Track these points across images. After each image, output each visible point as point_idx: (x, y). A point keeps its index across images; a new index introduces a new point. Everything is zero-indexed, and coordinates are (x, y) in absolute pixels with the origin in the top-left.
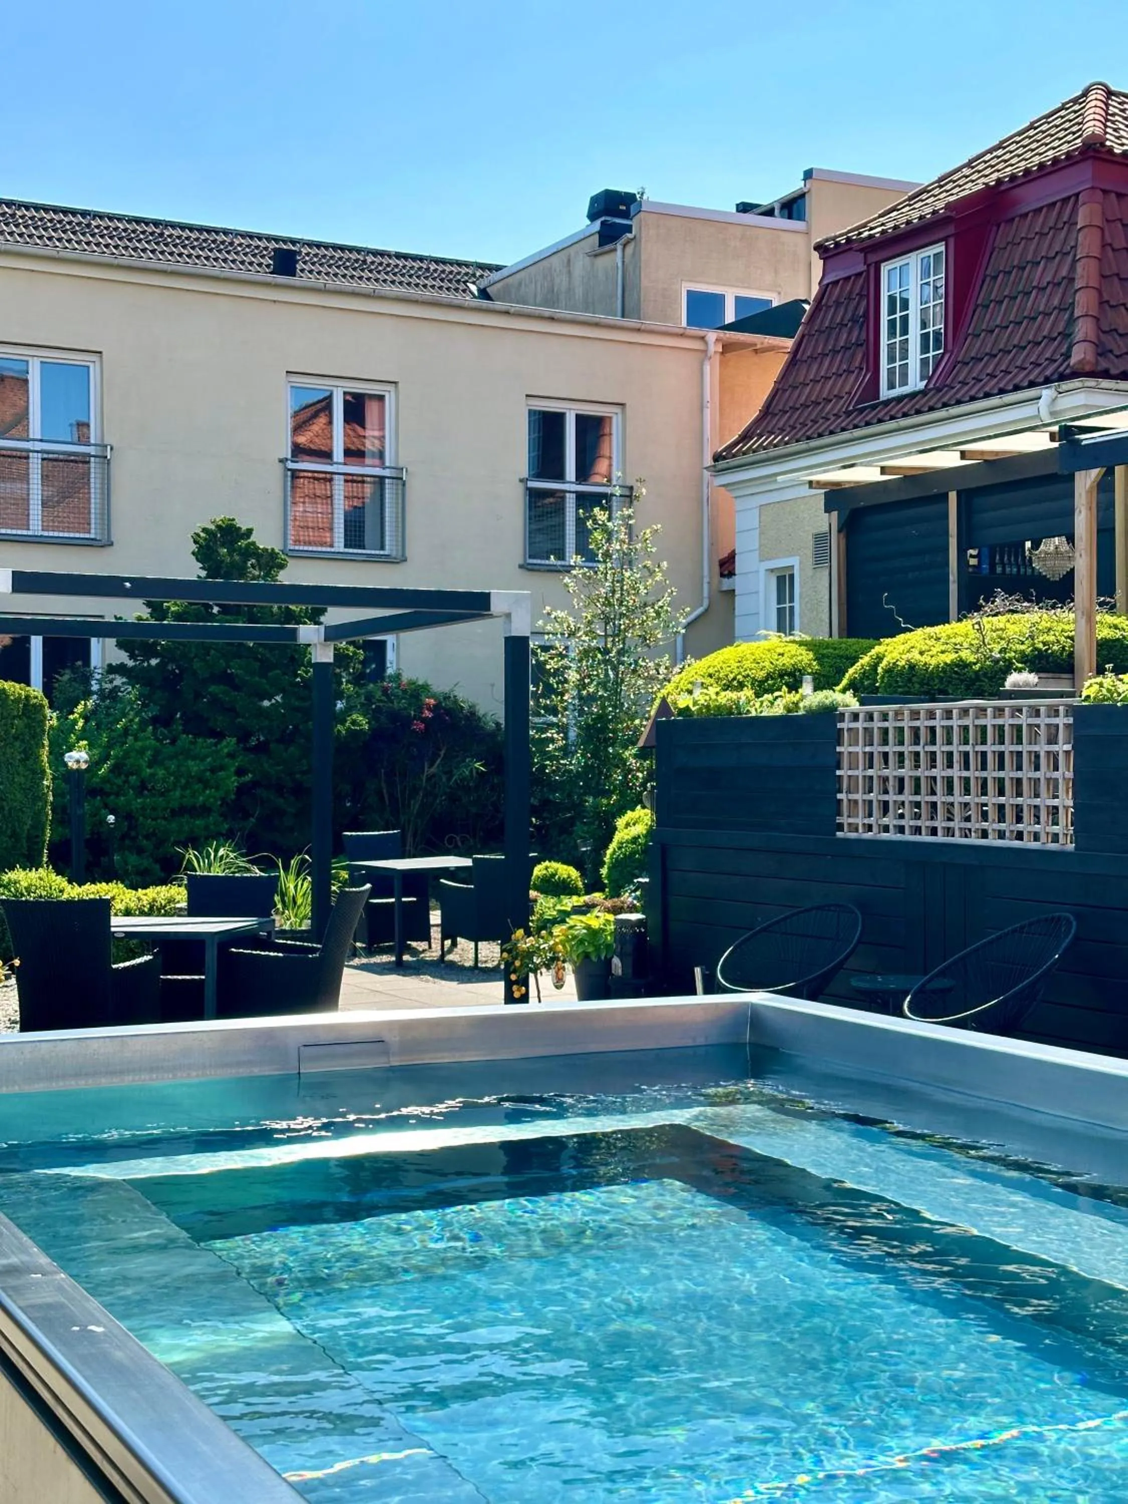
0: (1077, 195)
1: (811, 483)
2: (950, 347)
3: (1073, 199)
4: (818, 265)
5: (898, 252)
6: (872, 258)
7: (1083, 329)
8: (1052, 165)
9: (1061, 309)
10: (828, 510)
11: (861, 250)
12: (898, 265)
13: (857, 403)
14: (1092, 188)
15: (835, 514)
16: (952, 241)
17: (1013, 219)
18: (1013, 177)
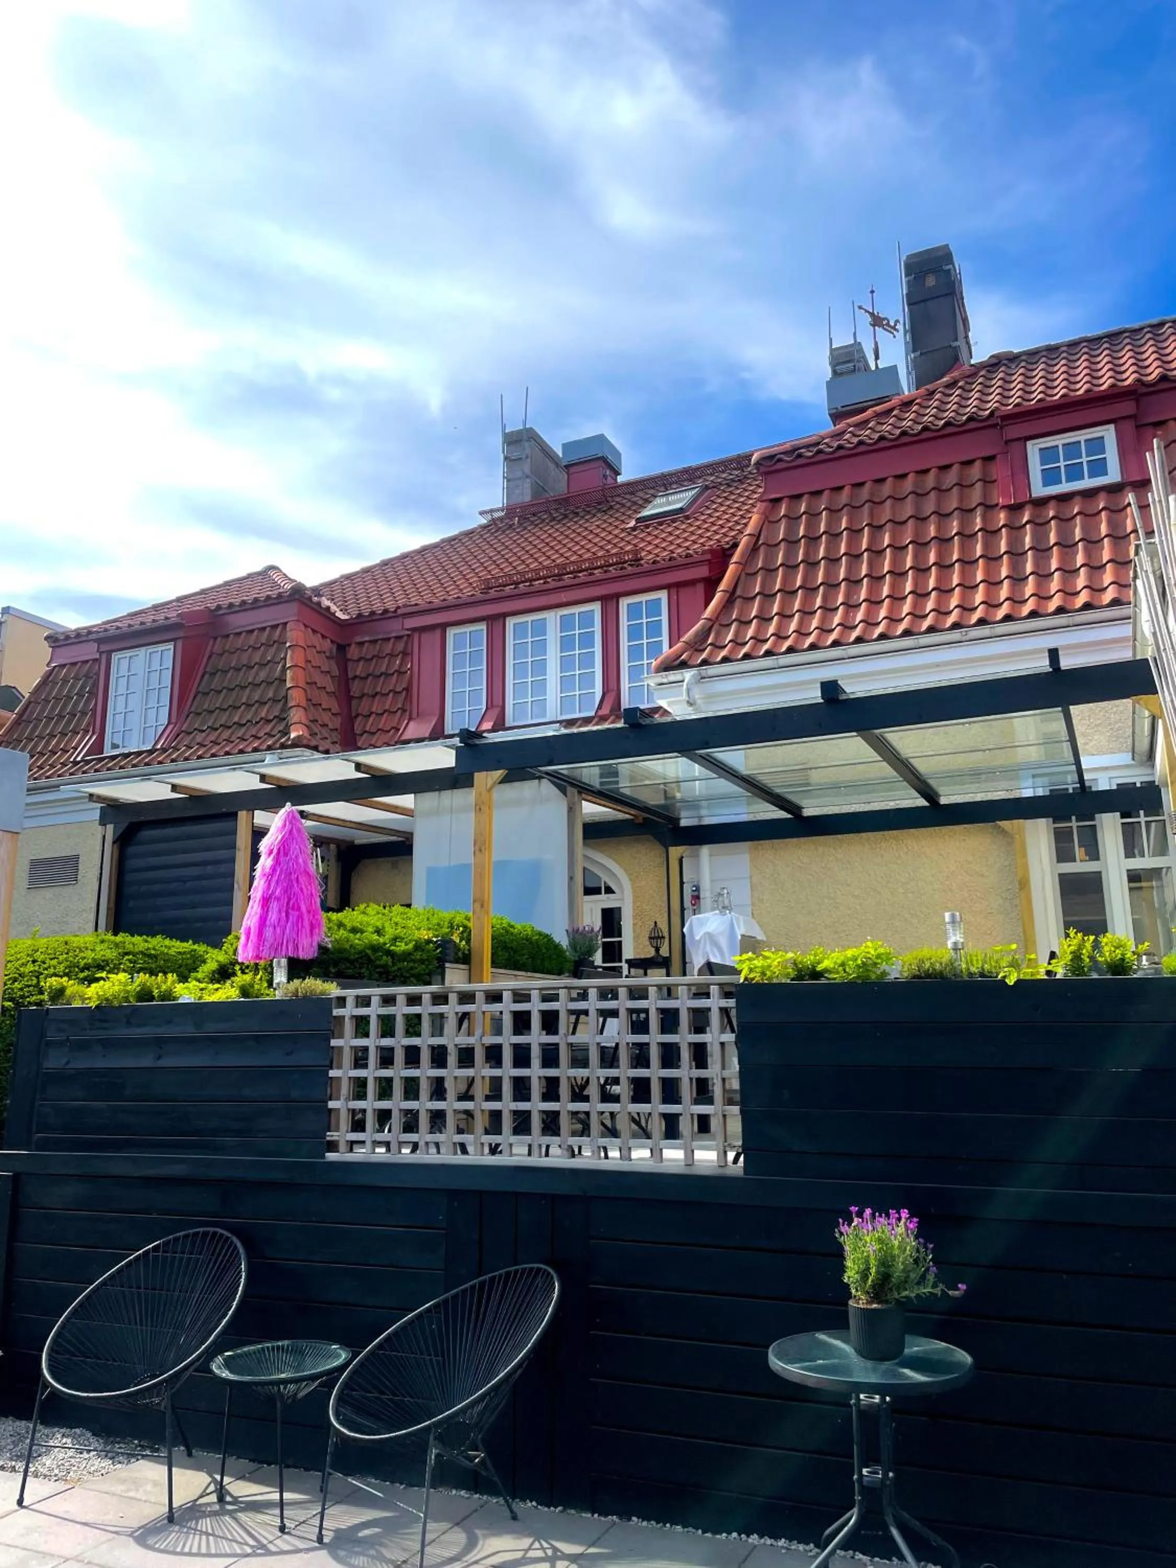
0: (286, 624)
1: (91, 795)
2: (173, 720)
3: (280, 628)
4: (46, 650)
5: (130, 645)
6: (104, 648)
7: (296, 715)
8: (265, 601)
9: (275, 701)
10: (103, 822)
11: (95, 641)
12: (128, 655)
13: (84, 756)
14: (298, 621)
15: (110, 827)
16: (180, 644)
17: (228, 636)
18: (231, 605)
